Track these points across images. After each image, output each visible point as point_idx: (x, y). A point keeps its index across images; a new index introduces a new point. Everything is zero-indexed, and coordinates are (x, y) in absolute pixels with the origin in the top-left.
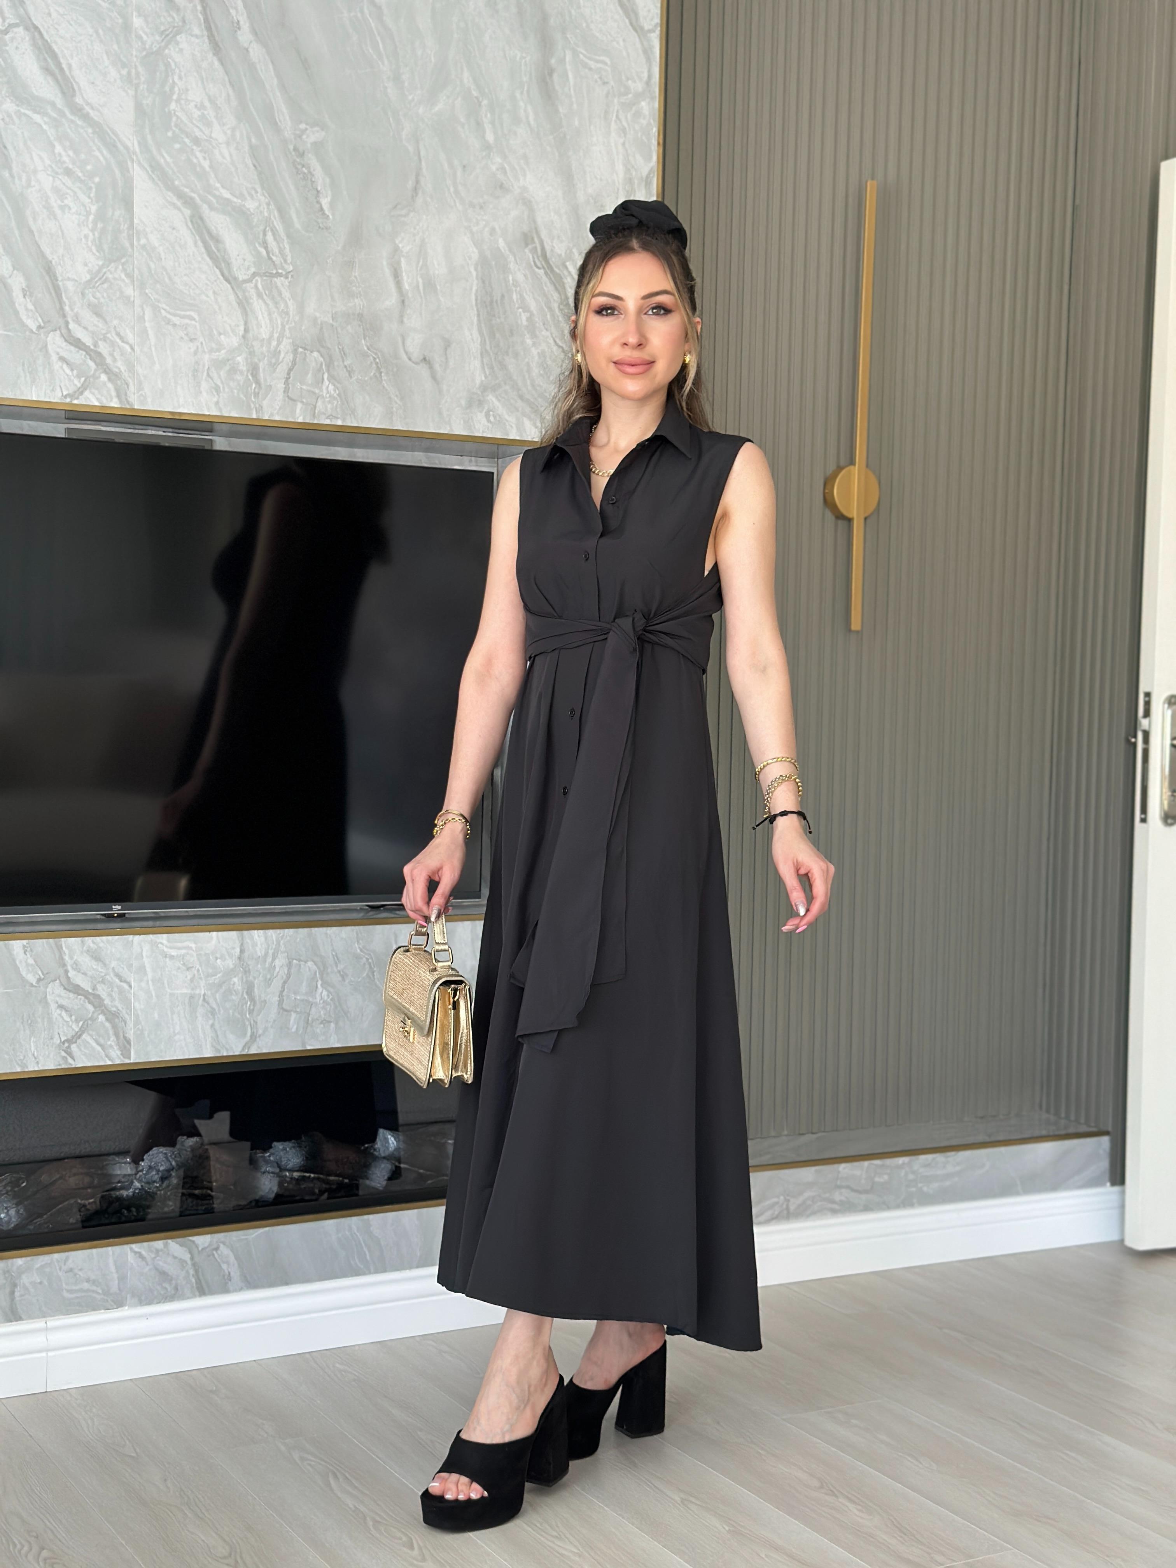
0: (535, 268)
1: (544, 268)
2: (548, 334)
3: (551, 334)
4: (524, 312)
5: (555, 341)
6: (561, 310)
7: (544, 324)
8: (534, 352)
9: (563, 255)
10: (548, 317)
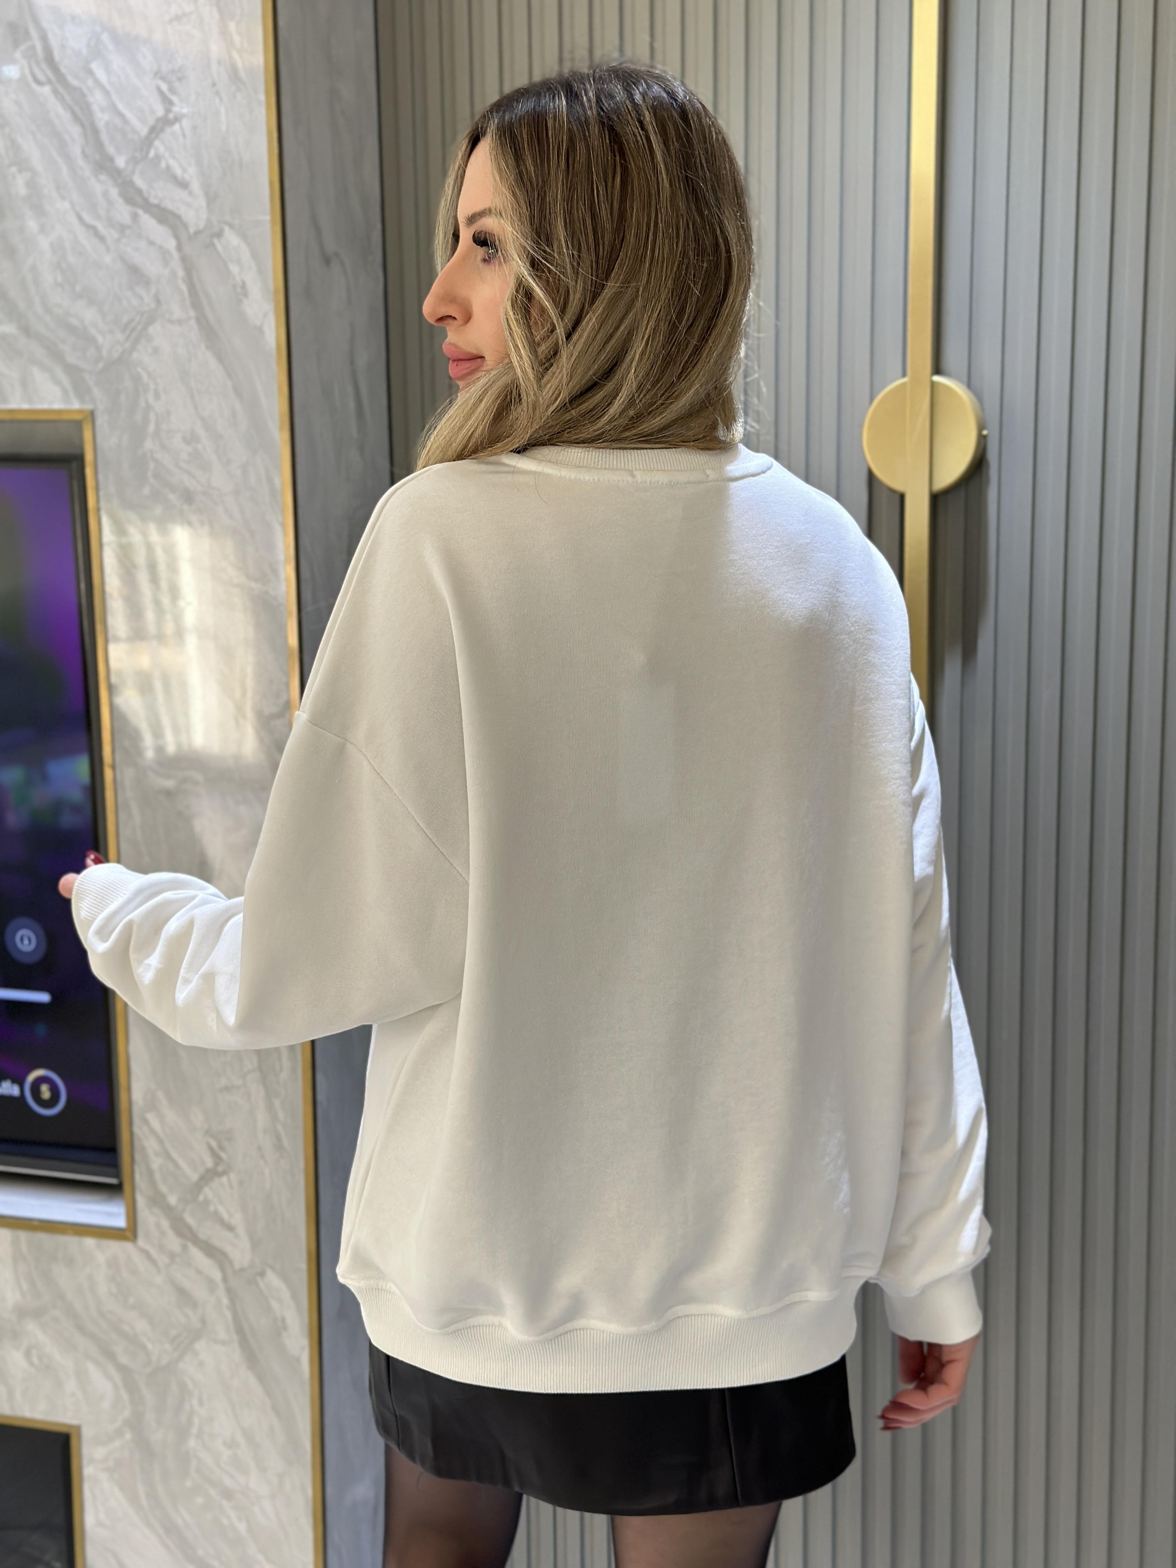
0: (34, 86)
1: (50, 82)
2: (66, 205)
3: (72, 205)
4: (20, 171)
5: (80, 218)
6: (84, 155)
7: (58, 188)
8: (44, 243)
9: (85, 51)
10: (65, 171)
